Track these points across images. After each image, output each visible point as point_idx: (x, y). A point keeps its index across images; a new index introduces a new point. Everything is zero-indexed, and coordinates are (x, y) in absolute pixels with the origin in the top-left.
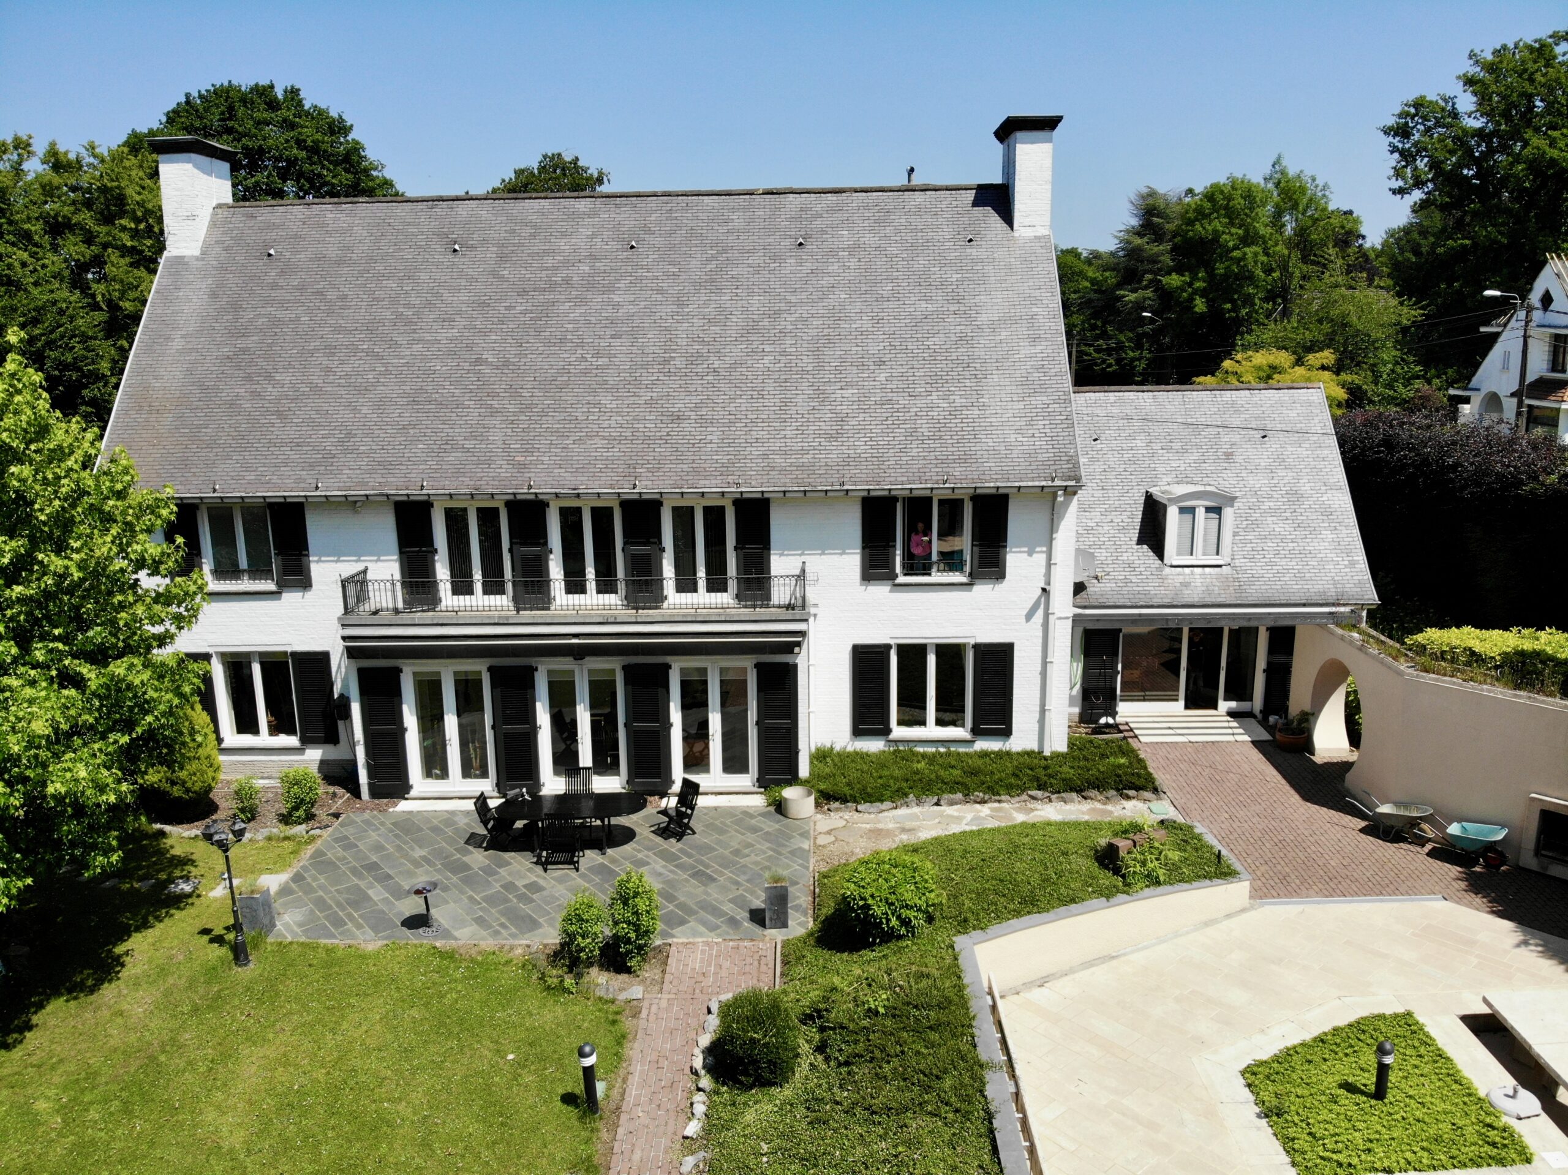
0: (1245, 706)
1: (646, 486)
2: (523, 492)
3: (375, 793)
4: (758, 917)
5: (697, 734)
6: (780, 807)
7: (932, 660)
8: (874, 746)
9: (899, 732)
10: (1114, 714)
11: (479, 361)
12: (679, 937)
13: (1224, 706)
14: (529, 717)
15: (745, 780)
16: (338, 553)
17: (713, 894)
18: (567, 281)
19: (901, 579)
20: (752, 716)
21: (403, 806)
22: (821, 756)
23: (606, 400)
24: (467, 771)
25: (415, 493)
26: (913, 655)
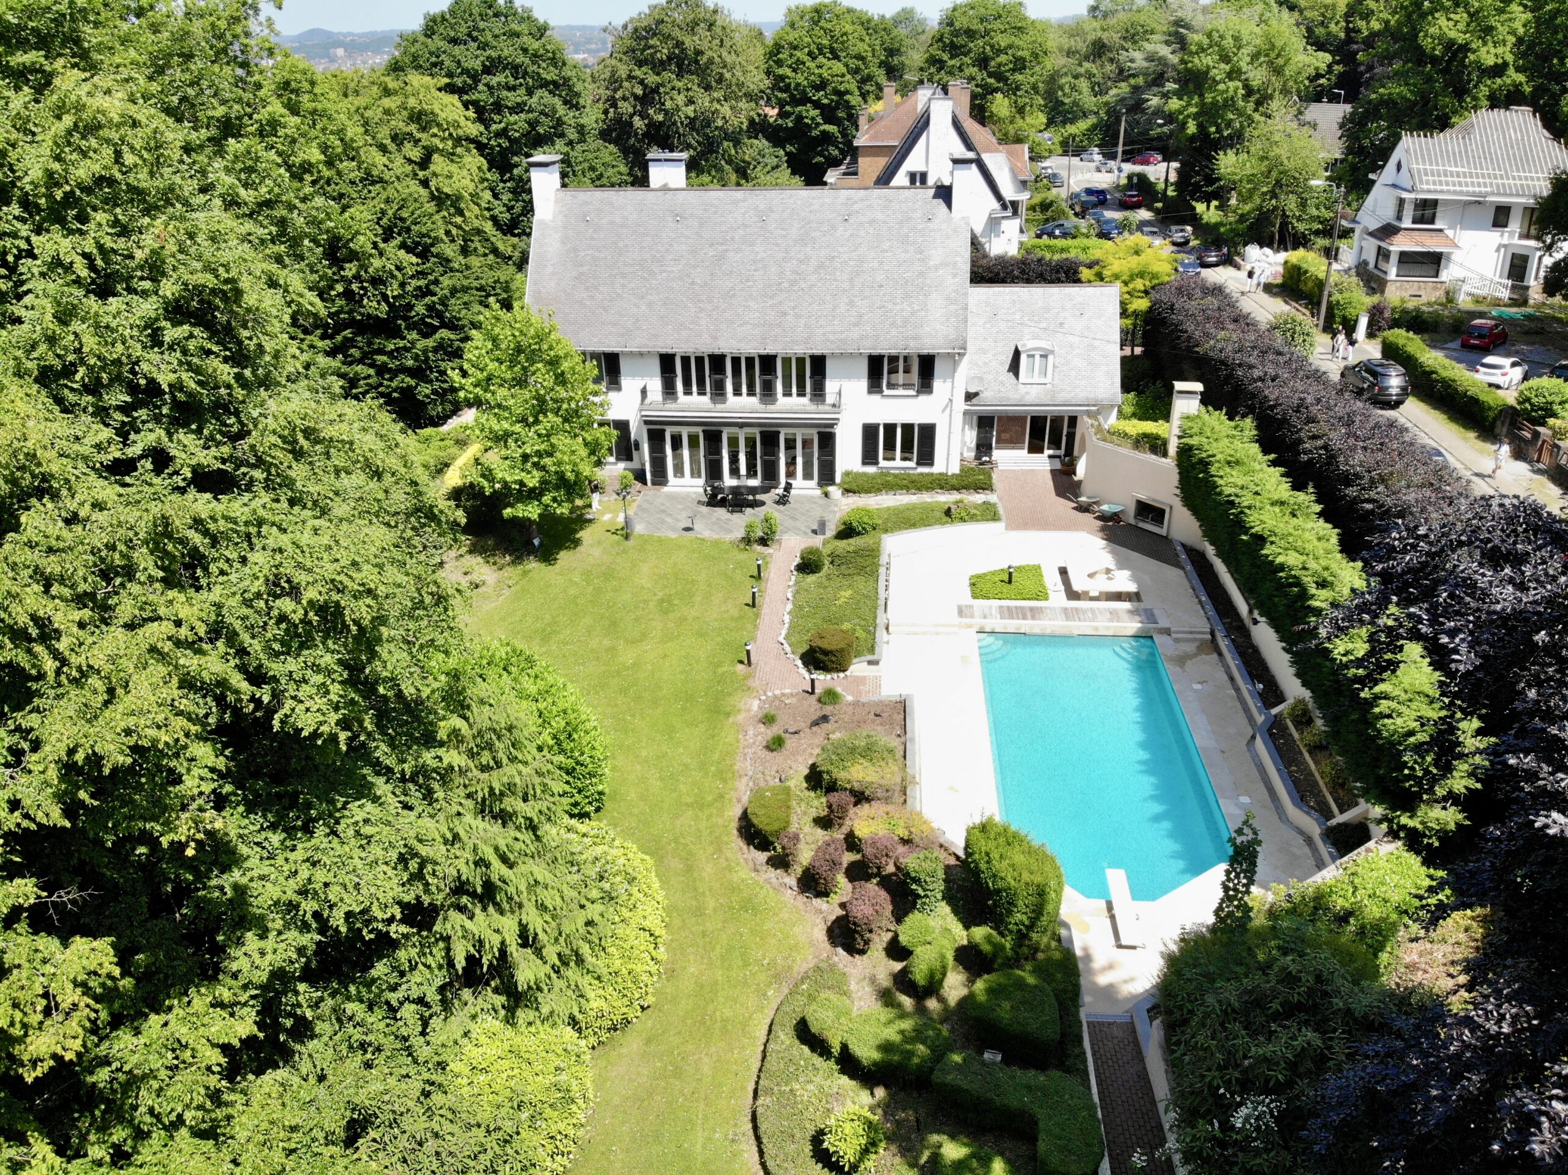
0: (1058, 452)
1: (769, 350)
2: (717, 351)
3: (654, 483)
4: (815, 532)
5: (791, 462)
6: (826, 495)
7: (899, 431)
8: (871, 470)
9: (883, 463)
10: (990, 456)
11: (693, 283)
12: (785, 537)
13: (1048, 452)
14: (718, 452)
15: (813, 483)
16: (634, 375)
17: (798, 524)
18: (733, 239)
19: (886, 392)
20: (816, 455)
21: (666, 489)
22: (847, 474)
23: (751, 304)
24: (692, 475)
25: (670, 351)
26: (890, 429)
